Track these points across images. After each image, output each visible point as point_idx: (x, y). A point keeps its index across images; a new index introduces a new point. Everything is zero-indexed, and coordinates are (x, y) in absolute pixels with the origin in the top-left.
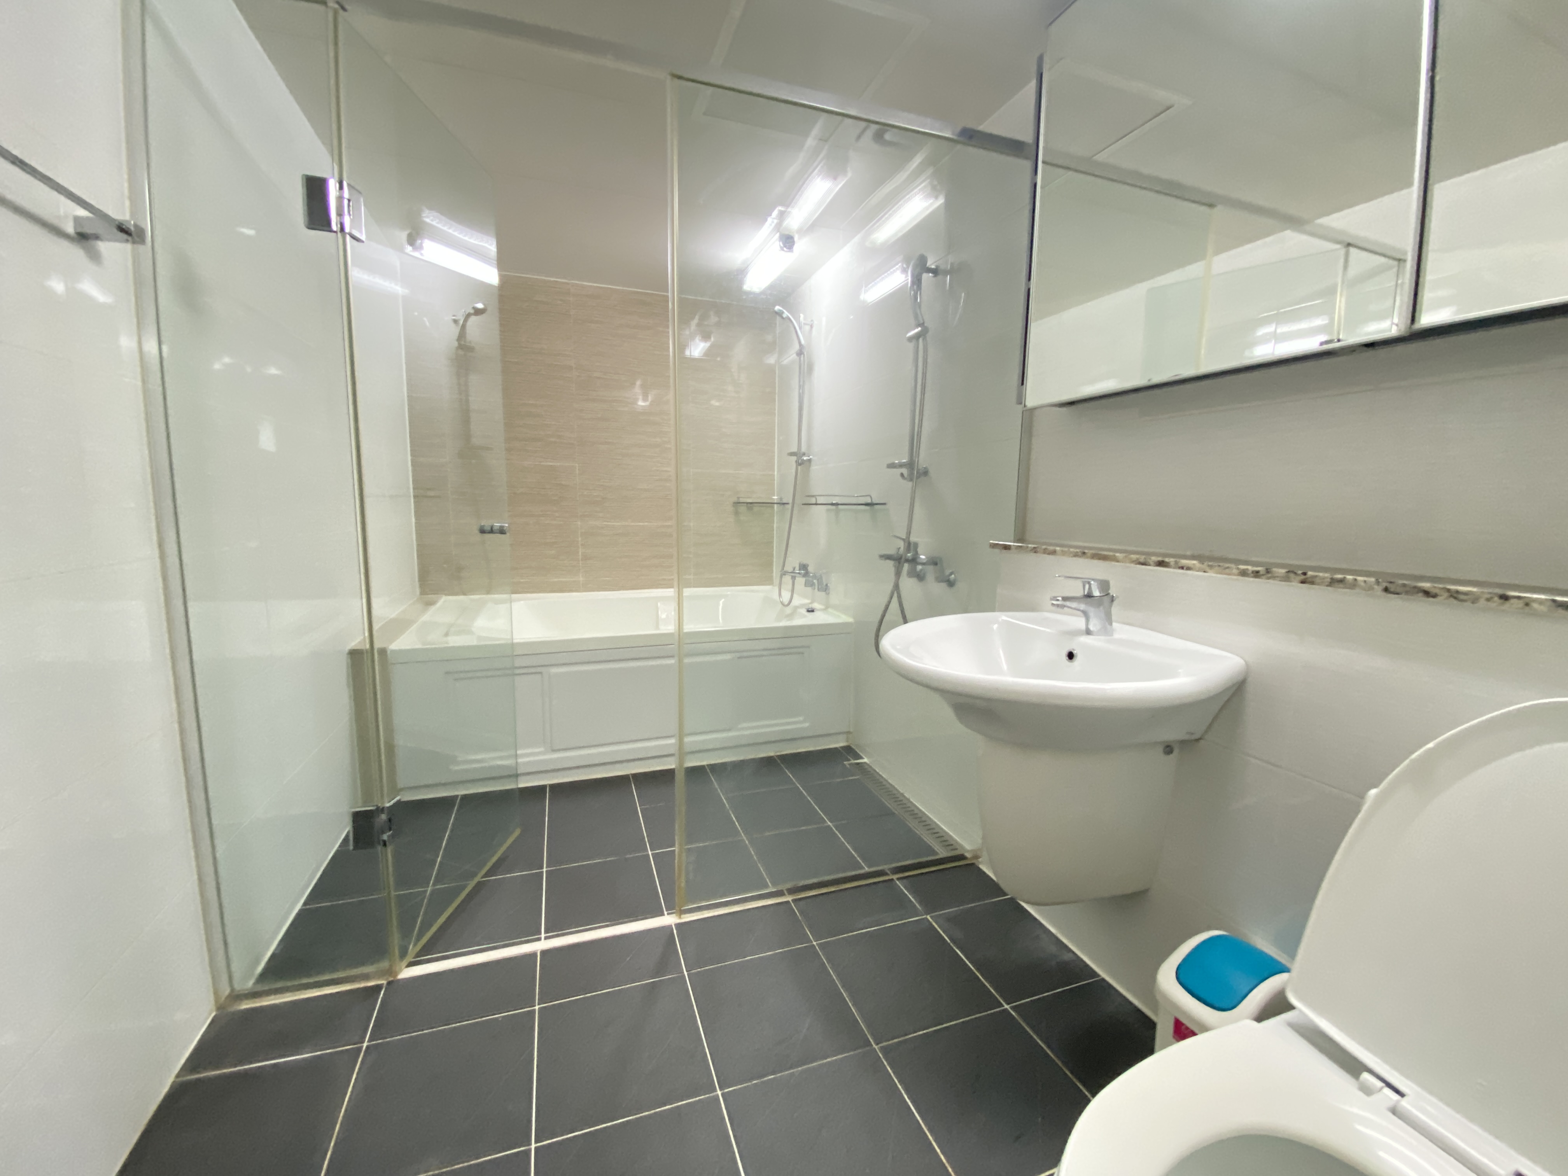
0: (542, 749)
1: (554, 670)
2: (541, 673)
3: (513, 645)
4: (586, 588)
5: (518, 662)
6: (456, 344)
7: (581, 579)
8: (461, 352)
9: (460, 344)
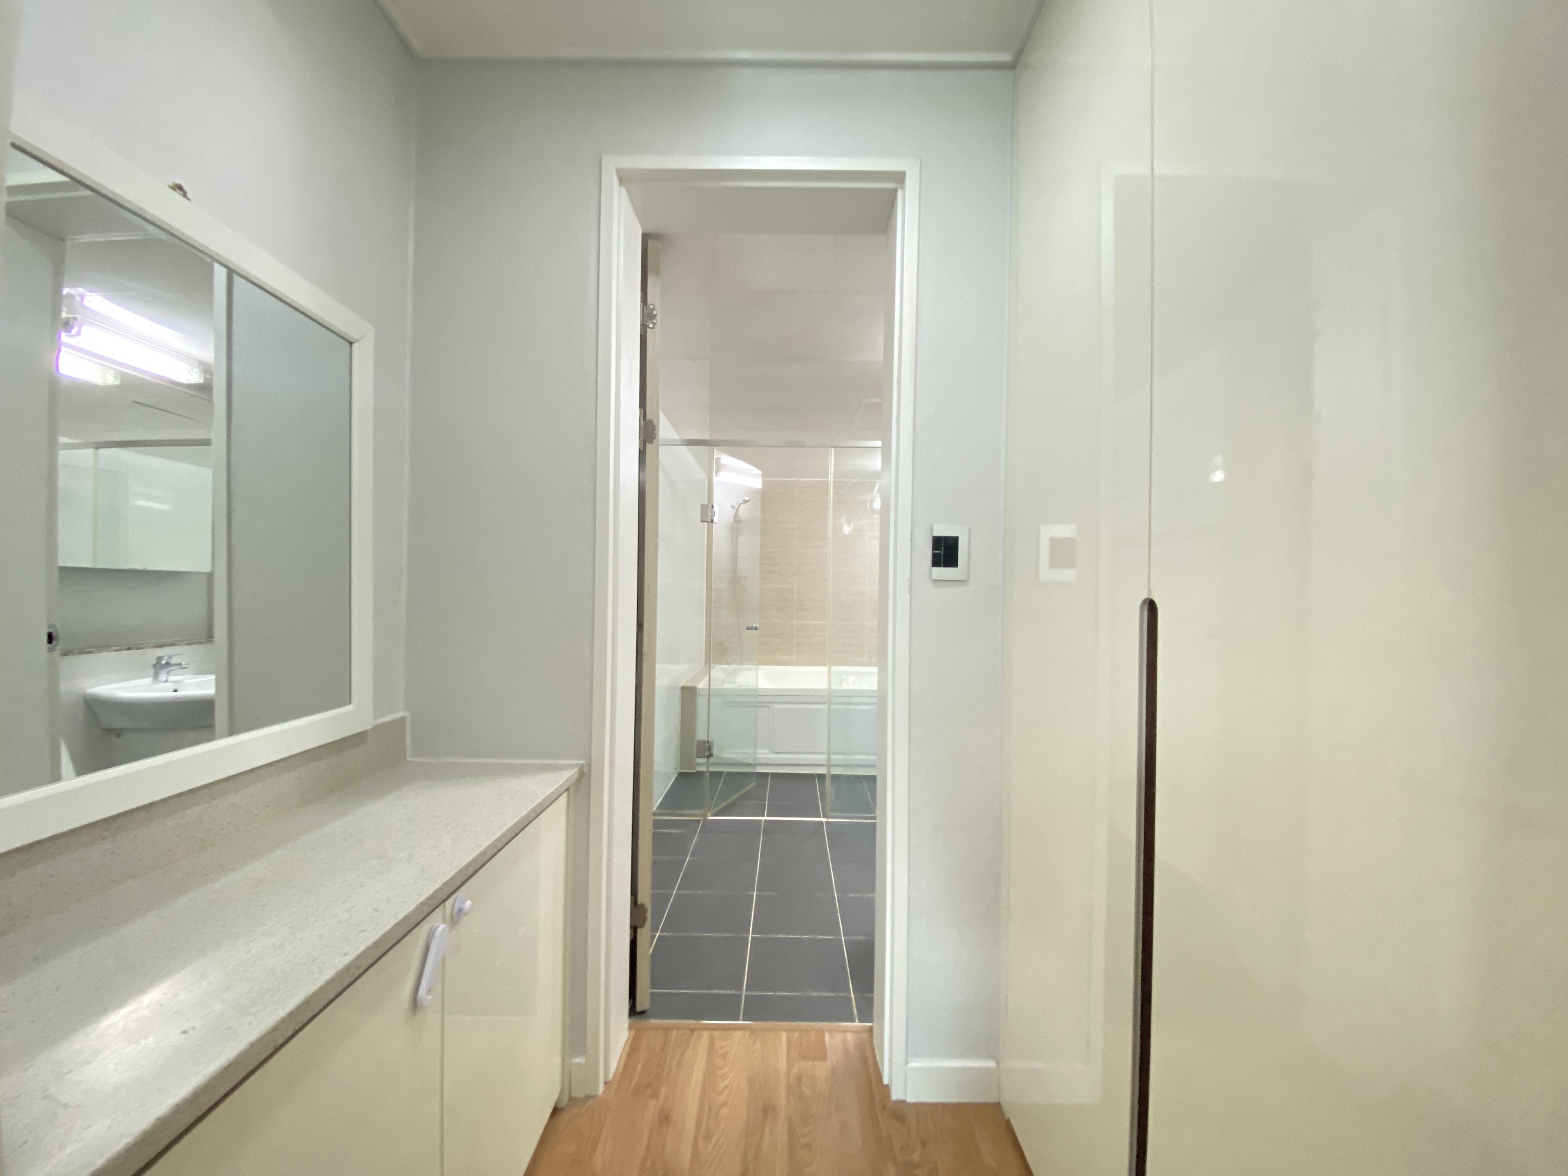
0: (766, 751)
1: (777, 706)
2: (769, 707)
3: (756, 690)
4: (797, 664)
5: (760, 699)
6: (733, 520)
7: (794, 658)
8: (736, 525)
9: (735, 520)
